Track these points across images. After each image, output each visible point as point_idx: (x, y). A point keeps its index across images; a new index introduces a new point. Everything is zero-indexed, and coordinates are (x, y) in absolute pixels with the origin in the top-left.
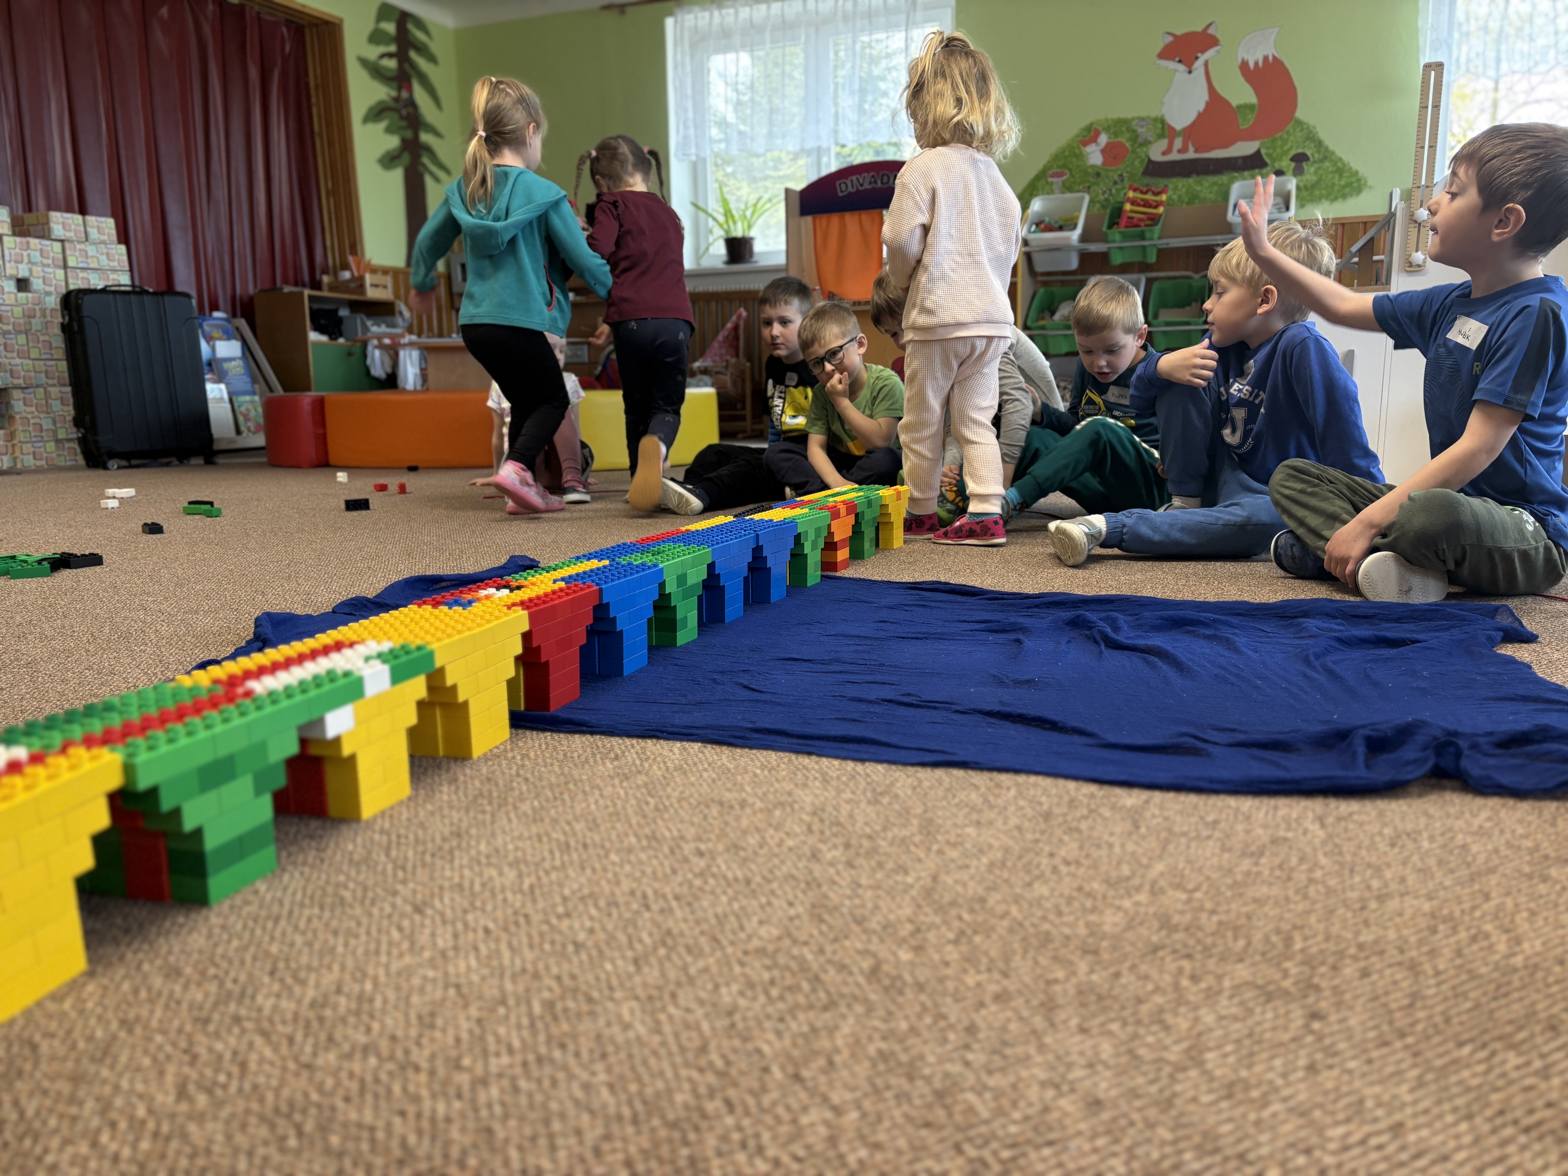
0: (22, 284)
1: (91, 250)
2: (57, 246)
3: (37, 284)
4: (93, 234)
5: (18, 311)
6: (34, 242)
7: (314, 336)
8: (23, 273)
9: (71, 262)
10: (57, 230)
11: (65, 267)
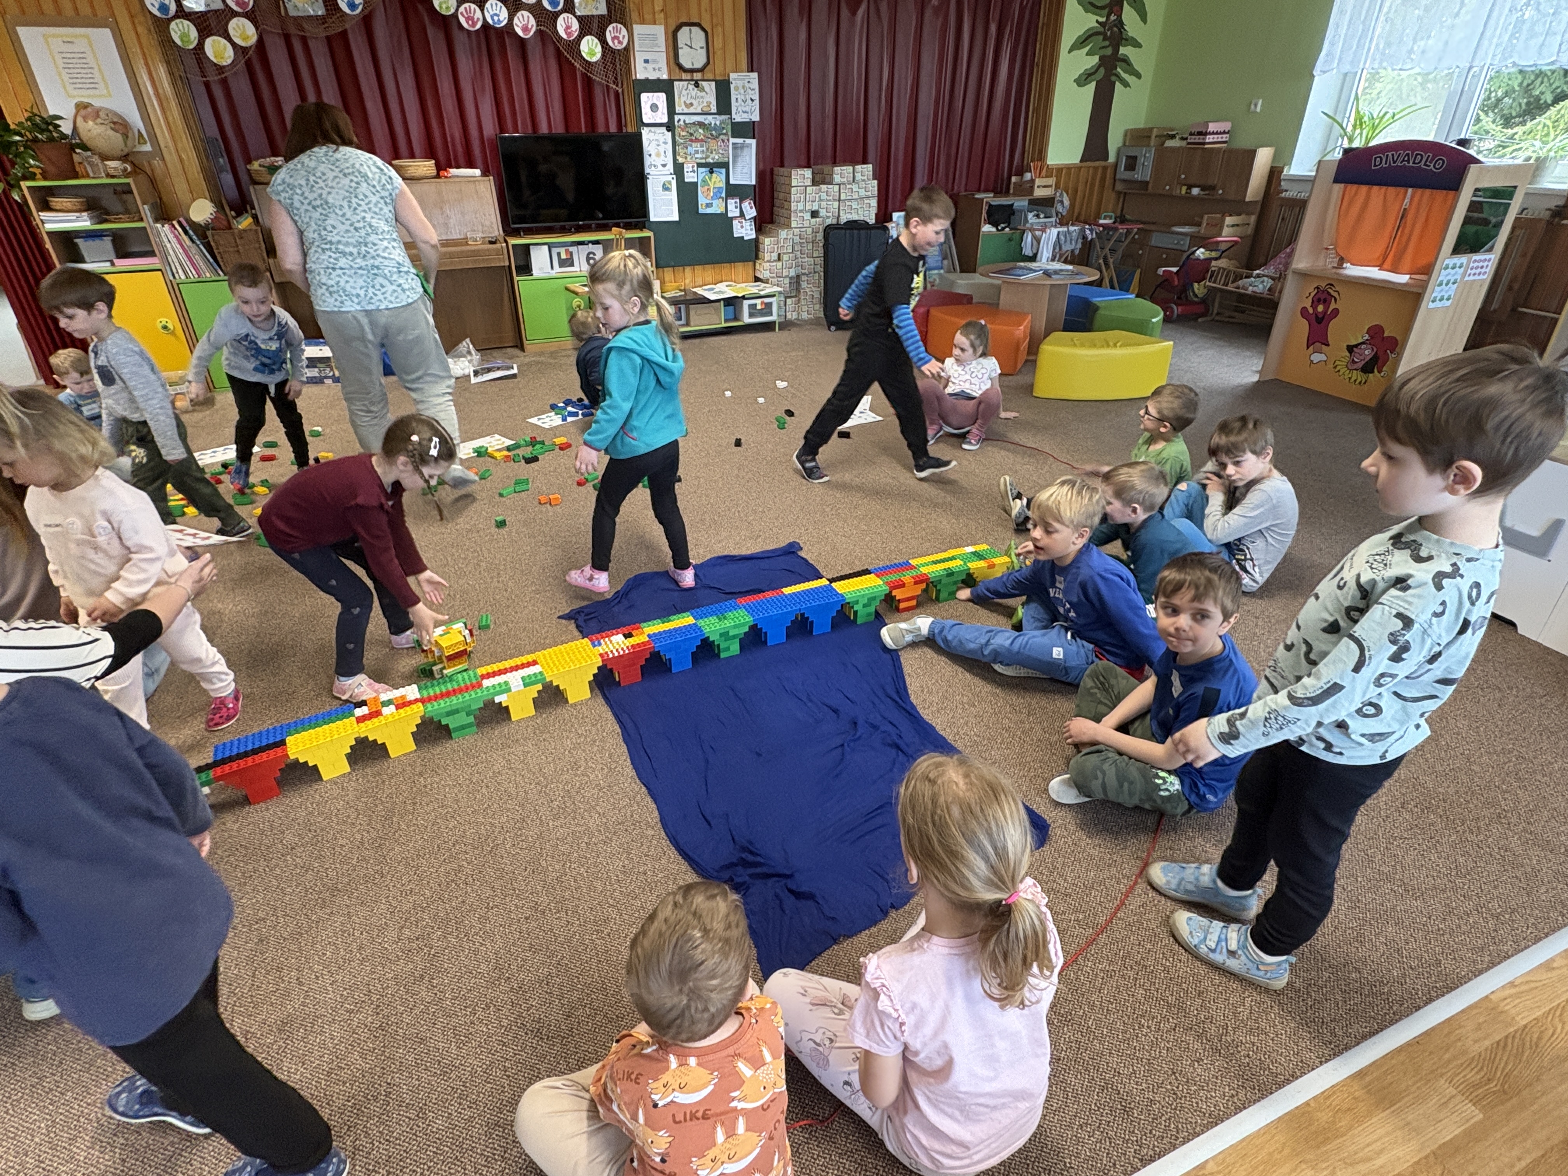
0: (814, 214)
1: (855, 187)
2: (836, 188)
3: (823, 213)
4: (858, 176)
5: (809, 231)
6: (824, 187)
7: (987, 228)
8: (815, 208)
9: (843, 197)
10: (837, 178)
11: (839, 200)
